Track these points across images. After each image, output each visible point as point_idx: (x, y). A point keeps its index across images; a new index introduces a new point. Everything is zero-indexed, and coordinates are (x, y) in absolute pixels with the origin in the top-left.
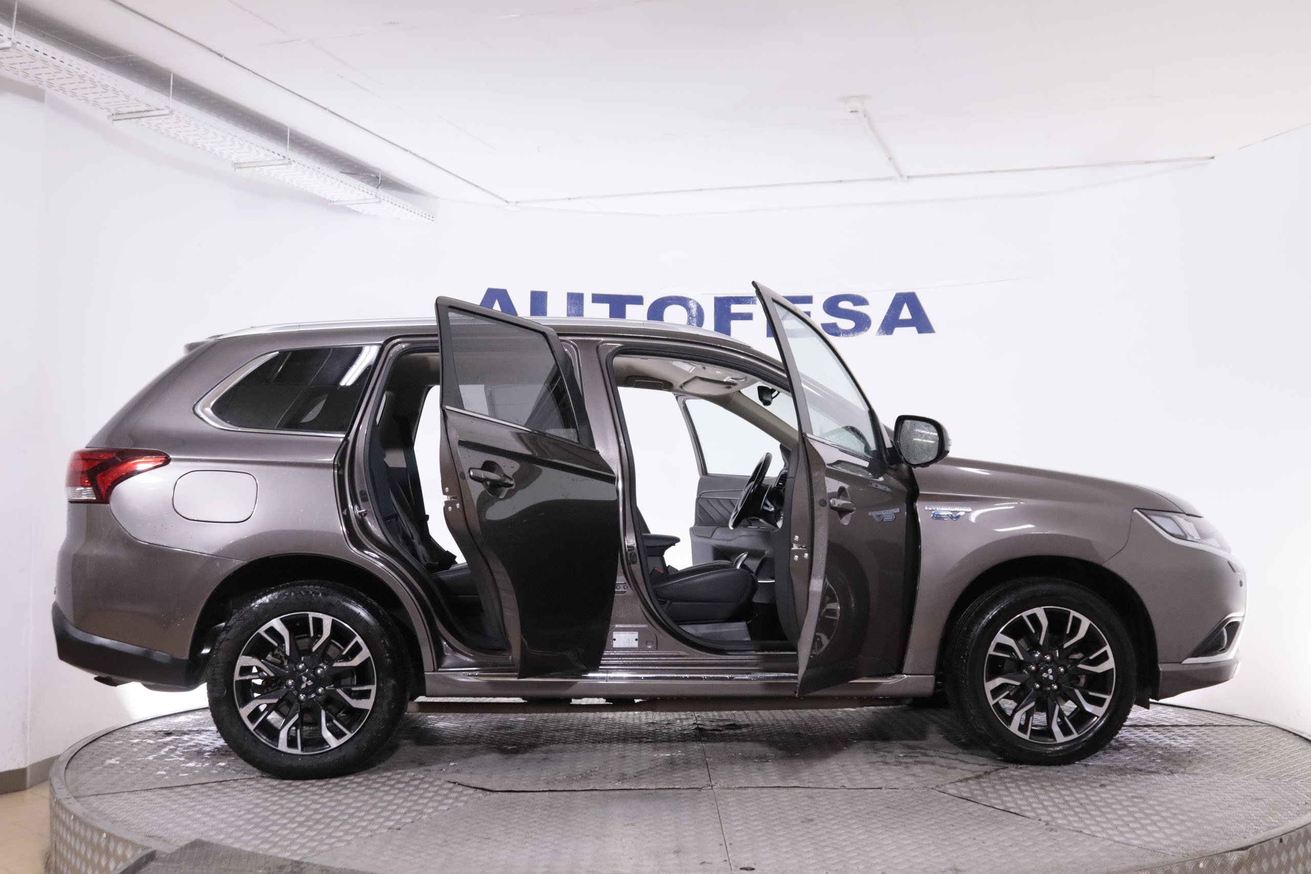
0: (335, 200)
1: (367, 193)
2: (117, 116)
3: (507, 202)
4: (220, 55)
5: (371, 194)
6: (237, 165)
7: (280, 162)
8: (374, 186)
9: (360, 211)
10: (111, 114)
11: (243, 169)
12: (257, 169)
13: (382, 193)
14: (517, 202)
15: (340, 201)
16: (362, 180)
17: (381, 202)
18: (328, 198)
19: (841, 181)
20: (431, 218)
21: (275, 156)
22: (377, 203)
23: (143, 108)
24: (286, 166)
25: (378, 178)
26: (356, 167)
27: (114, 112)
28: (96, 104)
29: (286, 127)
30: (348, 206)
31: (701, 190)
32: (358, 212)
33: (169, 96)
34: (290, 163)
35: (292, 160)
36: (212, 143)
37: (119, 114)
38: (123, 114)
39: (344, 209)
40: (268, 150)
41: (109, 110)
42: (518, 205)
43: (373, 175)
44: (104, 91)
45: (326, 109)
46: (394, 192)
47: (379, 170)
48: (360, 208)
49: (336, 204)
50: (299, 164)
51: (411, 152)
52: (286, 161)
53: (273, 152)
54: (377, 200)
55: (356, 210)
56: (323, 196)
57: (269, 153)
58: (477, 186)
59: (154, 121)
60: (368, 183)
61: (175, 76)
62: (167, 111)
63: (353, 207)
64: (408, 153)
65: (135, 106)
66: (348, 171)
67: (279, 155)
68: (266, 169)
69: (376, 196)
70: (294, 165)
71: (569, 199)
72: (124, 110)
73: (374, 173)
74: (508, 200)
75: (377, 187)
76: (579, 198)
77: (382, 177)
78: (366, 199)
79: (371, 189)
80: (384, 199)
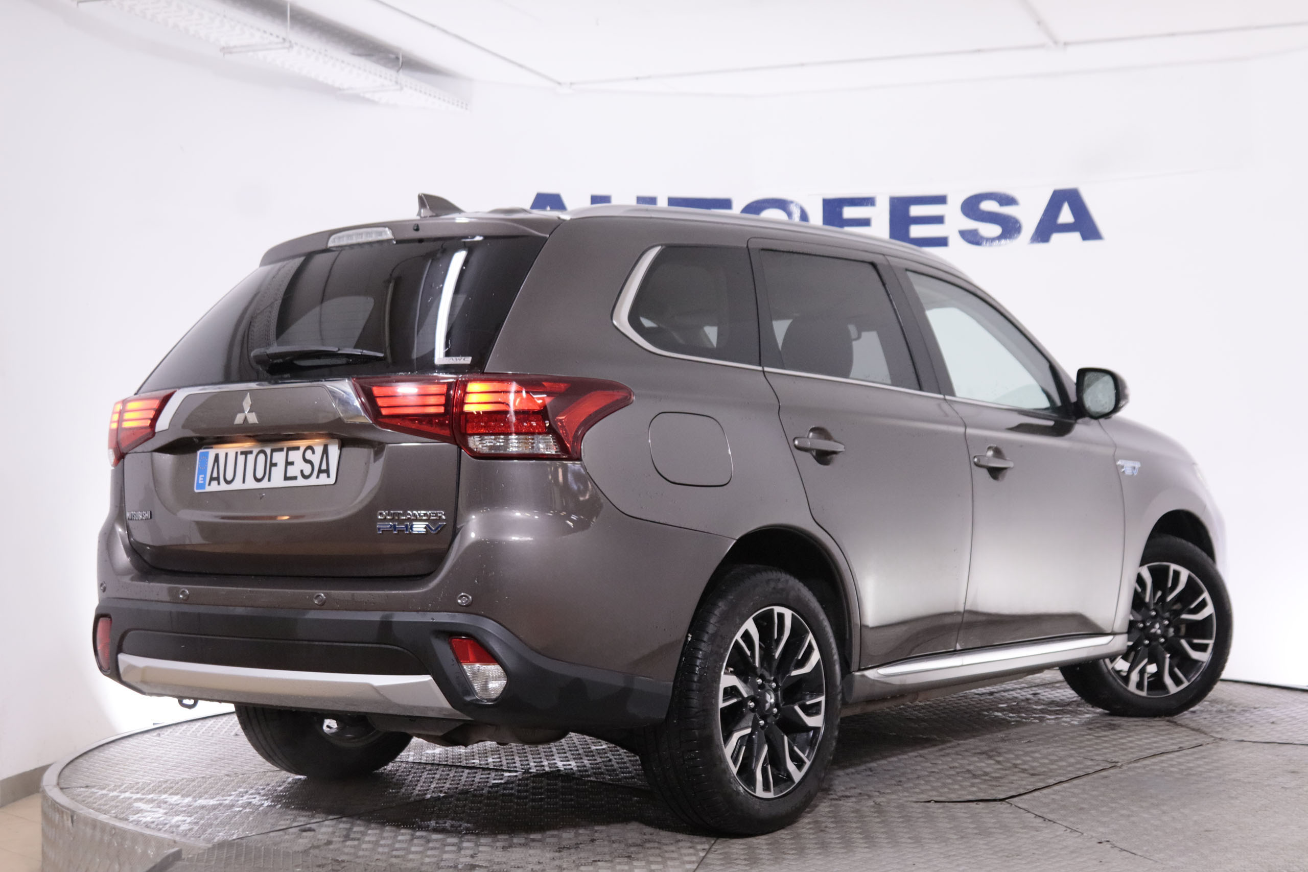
0: (345, 87)
1: (385, 78)
3: (559, 83)
5: (391, 80)
6: (226, 50)
7: (279, 46)
8: (393, 68)
11: (233, 54)
12: (250, 53)
13: (404, 77)
14: (571, 84)
15: (352, 88)
16: (377, 62)
17: (401, 89)
18: (337, 85)
19: (981, 50)
20: (464, 106)
21: (273, 39)
22: (397, 90)
24: (285, 50)
25: (397, 58)
26: (373, 46)
30: (362, 95)
31: (803, 65)
32: (373, 101)
34: (291, 47)
35: (293, 42)
36: (197, 25)
39: (357, 98)
40: (265, 32)
42: (574, 87)
43: (393, 56)
46: (418, 74)
47: (399, 48)
48: (375, 96)
49: (345, 92)
50: (302, 47)
52: (287, 45)
53: (272, 35)
54: (399, 87)
55: (371, 99)
56: (330, 83)
57: (265, 36)
58: (521, 66)
60: (385, 65)
63: (368, 96)
66: (362, 52)
67: (277, 37)
68: (261, 54)
69: (397, 83)
70: (296, 48)
71: (637, 78)
73: (392, 53)
74: (560, 81)
75: (398, 71)
76: (649, 77)
77: (403, 57)
78: (383, 86)
79: (391, 73)
80: (406, 86)
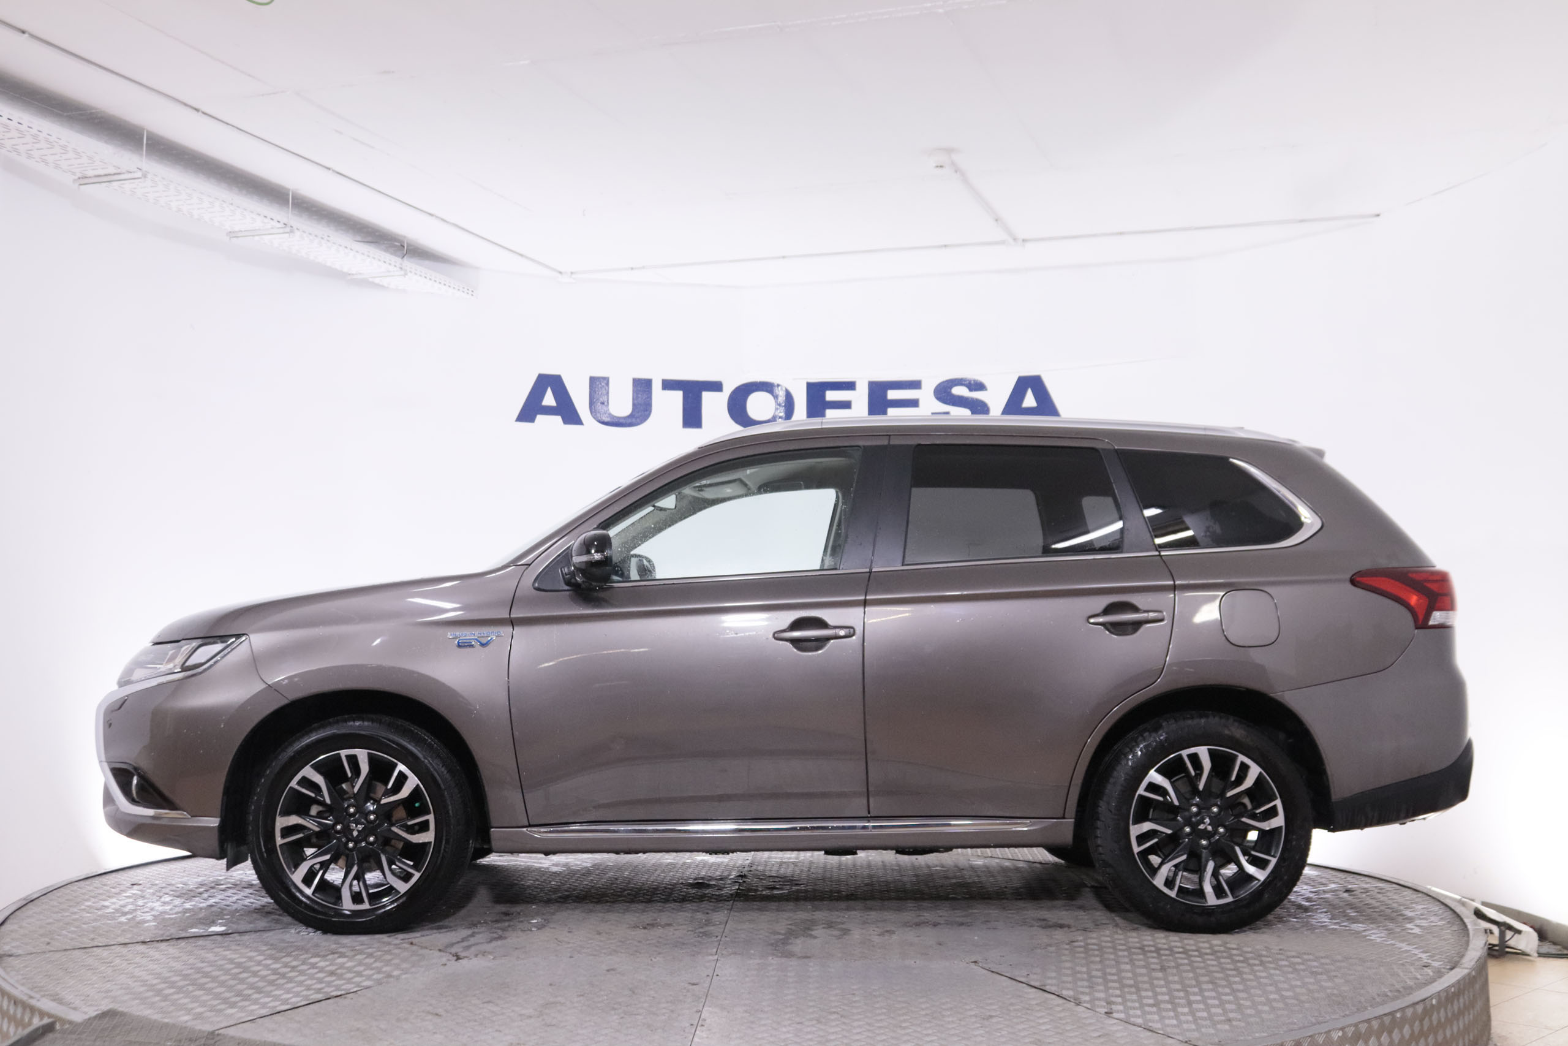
0: (354, 272)
1: (390, 264)
2: (84, 180)
3: (560, 273)
4: (197, 110)
5: (395, 266)
6: (232, 234)
7: (281, 231)
8: (398, 256)
9: (386, 285)
10: (76, 177)
11: (240, 238)
12: (257, 238)
13: (409, 264)
14: (572, 273)
15: (360, 274)
16: (386, 250)
17: (406, 274)
18: (345, 270)
19: (945, 246)
20: (470, 292)
21: (274, 223)
22: (403, 275)
23: (112, 170)
24: (287, 235)
25: (404, 247)
26: (377, 234)
27: (80, 175)
28: (57, 167)
29: (289, 190)
30: (371, 280)
31: (784, 257)
32: (382, 287)
33: (141, 155)
34: (292, 232)
35: (295, 227)
36: (199, 209)
37: (86, 177)
38: (90, 177)
39: (365, 283)
40: (266, 217)
41: (74, 174)
42: (573, 276)
43: (397, 244)
44: (63, 151)
45: (329, 169)
46: (424, 262)
47: (405, 237)
48: (385, 282)
49: (355, 277)
50: (304, 232)
51: (437, 217)
52: (289, 230)
53: (272, 219)
54: (402, 273)
55: (381, 284)
56: (338, 268)
57: (266, 220)
58: (522, 255)
59: (128, 185)
60: (390, 252)
61: (147, 131)
62: (139, 174)
63: (377, 281)
64: (434, 218)
65: (103, 169)
66: (369, 239)
67: (278, 222)
68: (266, 238)
69: (401, 268)
70: (298, 233)
71: (632, 269)
72: (90, 173)
73: (398, 241)
74: (561, 270)
75: (402, 258)
76: (643, 267)
77: (408, 245)
78: (389, 272)
79: (395, 260)
80: (411, 272)
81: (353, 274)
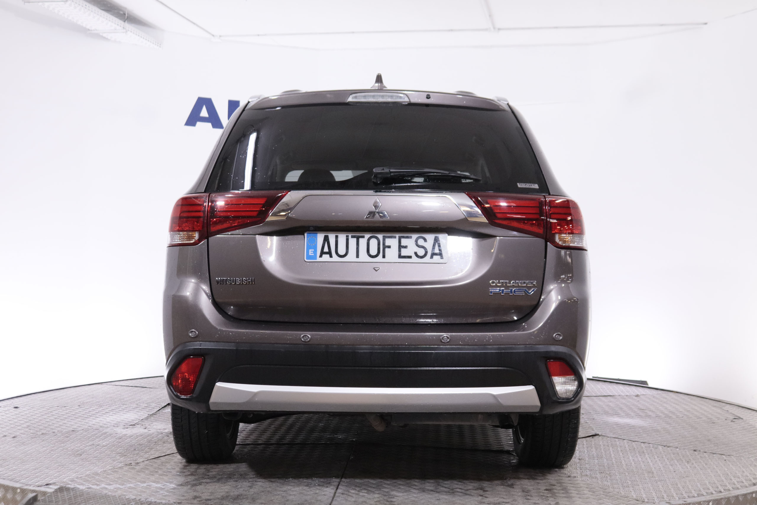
1: (118, 25)
3: (213, 35)
5: (120, 26)
6: (26, 0)
8: (120, 19)
12: (41, 4)
13: (127, 25)
14: (220, 36)
15: (96, 30)
16: (113, 15)
17: (126, 32)
18: (88, 27)
19: (452, 30)
20: (159, 45)
22: (123, 32)
25: (125, 14)
26: (109, 6)
30: (101, 34)
39: (97, 36)
42: (221, 38)
43: (122, 12)
47: (126, 8)
48: (110, 36)
50: (73, 1)
54: (125, 31)
55: (106, 37)
56: (84, 26)
63: (104, 35)
66: (103, 8)
69: (124, 28)
71: (258, 35)
75: (125, 21)
76: (265, 35)
77: (127, 14)
78: (116, 29)
79: (120, 22)
80: (129, 30)
81: (91, 30)
